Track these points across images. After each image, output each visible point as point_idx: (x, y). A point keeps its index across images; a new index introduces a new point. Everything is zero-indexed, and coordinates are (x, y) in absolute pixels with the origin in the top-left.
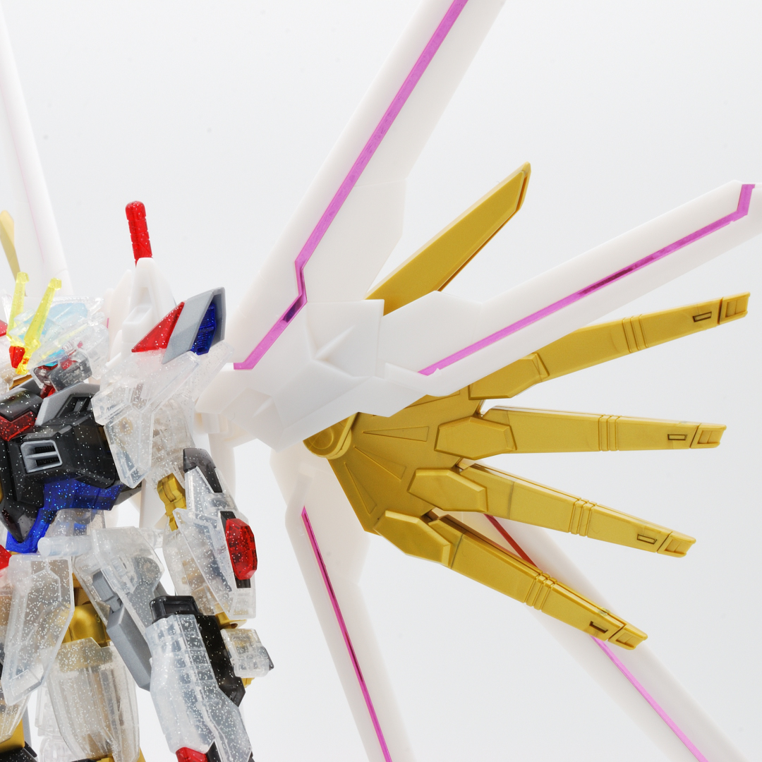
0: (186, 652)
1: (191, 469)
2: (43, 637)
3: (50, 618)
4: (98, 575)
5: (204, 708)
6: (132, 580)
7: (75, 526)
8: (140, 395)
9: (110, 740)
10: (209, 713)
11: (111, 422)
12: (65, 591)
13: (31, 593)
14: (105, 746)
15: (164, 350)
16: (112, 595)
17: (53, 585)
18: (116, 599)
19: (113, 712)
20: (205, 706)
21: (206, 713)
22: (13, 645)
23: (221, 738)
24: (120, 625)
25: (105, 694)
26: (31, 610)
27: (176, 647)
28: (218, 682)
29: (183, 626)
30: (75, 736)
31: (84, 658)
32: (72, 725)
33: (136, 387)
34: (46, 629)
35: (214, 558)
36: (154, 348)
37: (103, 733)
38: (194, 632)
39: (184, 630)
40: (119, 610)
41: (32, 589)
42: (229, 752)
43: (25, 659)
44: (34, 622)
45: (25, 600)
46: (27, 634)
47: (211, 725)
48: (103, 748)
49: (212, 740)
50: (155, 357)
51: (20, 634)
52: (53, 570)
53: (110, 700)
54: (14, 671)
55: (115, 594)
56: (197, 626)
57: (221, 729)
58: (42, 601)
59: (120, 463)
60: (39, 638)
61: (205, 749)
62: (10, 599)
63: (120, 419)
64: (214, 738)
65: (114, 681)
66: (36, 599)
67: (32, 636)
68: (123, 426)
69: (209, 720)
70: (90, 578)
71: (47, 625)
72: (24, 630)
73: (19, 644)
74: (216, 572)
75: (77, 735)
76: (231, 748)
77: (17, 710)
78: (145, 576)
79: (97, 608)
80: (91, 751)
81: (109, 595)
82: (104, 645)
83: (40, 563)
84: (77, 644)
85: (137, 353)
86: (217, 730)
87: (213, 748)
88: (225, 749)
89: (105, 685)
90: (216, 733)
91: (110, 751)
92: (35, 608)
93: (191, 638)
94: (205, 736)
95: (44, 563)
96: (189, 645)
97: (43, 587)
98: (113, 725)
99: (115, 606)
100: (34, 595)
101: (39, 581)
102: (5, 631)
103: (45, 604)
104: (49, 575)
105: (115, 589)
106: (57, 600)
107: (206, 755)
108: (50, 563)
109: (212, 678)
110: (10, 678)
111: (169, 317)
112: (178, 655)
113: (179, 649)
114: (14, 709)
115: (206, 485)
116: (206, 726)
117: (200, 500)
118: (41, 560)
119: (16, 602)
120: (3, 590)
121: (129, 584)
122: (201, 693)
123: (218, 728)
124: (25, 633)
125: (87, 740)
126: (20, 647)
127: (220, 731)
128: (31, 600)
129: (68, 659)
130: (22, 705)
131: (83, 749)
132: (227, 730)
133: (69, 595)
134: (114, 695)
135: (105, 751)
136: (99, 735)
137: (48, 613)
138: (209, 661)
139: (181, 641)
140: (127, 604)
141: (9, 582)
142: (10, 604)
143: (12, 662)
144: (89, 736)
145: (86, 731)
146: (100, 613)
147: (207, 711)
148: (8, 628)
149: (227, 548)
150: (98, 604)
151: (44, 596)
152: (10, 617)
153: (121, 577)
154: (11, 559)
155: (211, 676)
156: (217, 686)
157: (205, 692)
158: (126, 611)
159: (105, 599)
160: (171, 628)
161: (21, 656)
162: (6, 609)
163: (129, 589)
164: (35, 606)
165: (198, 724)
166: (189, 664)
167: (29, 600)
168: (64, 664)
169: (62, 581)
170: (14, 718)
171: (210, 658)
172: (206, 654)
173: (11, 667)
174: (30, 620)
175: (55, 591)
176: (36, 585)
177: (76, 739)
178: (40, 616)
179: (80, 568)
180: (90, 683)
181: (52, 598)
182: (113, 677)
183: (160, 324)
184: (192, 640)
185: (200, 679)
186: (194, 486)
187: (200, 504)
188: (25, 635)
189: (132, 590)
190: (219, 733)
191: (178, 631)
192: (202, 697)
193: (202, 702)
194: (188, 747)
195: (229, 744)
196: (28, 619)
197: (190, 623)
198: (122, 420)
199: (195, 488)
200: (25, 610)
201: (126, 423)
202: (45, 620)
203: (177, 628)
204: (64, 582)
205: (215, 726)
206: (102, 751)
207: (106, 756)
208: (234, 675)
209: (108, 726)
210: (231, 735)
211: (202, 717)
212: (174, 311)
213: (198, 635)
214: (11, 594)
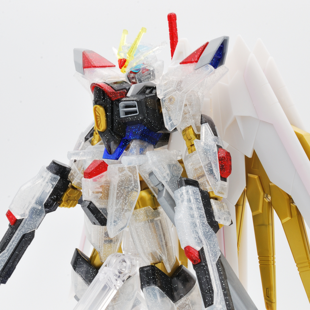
0: (194, 203)
1: (204, 123)
2: (126, 204)
3: (128, 194)
4: (151, 174)
5: (200, 230)
6: (168, 175)
7: (140, 149)
8: (181, 84)
9: (161, 254)
10: (202, 232)
11: (164, 98)
12: (135, 181)
13: (119, 183)
14: (159, 257)
15: (196, 63)
16: (159, 183)
17: (129, 178)
18: (161, 184)
19: (162, 241)
20: (200, 229)
21: (200, 232)
22: (112, 208)
23: (207, 245)
24: (164, 197)
25: (158, 233)
26: (119, 191)
27: (189, 201)
28: (207, 220)
29: (193, 191)
30: (144, 253)
31: (146, 216)
32: (143, 248)
33: (180, 80)
34: (127, 200)
35: (211, 164)
36: (191, 62)
37: (157, 252)
38: (198, 196)
39: (193, 194)
40: (163, 190)
41: (119, 181)
42: (210, 252)
43: (118, 215)
44: (121, 196)
45: (116, 186)
46: (118, 203)
47: (203, 238)
48: (158, 258)
49: (202, 245)
50: (190, 67)
51: (115, 203)
52: (129, 171)
53: (160, 235)
54: (113, 221)
55: (160, 182)
56: (200, 193)
57: (207, 241)
58: (124, 186)
59: (166, 118)
60: (124, 204)
61: (198, 249)
62: (109, 187)
63: (169, 96)
64: (203, 245)
65: (162, 226)
66: (122, 186)
67: (121, 204)
68: (170, 100)
69: (201, 235)
70: (148, 176)
71: (127, 198)
72: (116, 201)
73: (115, 208)
74: (211, 172)
75: (145, 253)
76: (211, 250)
77: (118, 241)
78: (174, 173)
79: (152, 190)
80: (153, 260)
81: (157, 183)
82: (155, 209)
83: (122, 168)
84: (143, 210)
85: (182, 65)
86: (205, 241)
87: (202, 249)
88: (208, 250)
89: (157, 228)
90: (204, 242)
91: (162, 259)
92: (121, 190)
93: (196, 198)
94: (199, 243)
95: (125, 167)
96: (195, 200)
97: (125, 180)
98: (162, 247)
99: (161, 188)
100: (120, 184)
101: (122, 177)
102: (107, 202)
103: (126, 188)
104: (127, 173)
105: (160, 180)
106: (132, 185)
107: (199, 252)
108: (128, 168)
109: (205, 218)
110: (111, 225)
111: (201, 48)
112: (189, 204)
113: (190, 202)
114: (116, 241)
115: (211, 131)
116: (200, 238)
117: (207, 137)
118: (123, 166)
119: (112, 188)
120: (105, 182)
121: (167, 177)
122: (199, 223)
123: (206, 240)
124: (117, 202)
125: (150, 254)
126: (114, 210)
127: (206, 242)
128: (119, 186)
129: (139, 217)
130: (120, 239)
131: (149, 259)
132: (210, 242)
133: (138, 183)
134: (162, 233)
135: (159, 260)
136: (156, 253)
137: (128, 192)
138: (204, 210)
139: (192, 198)
140: (167, 187)
141: (108, 178)
142: (109, 189)
143: (111, 217)
144: (151, 253)
145: (149, 250)
146: (153, 192)
147: (201, 232)
148: (109, 201)
149: (218, 161)
150: (152, 187)
151: (125, 184)
152: (109, 195)
153: (163, 173)
154: (108, 167)
155: (204, 217)
156: (207, 222)
157: (201, 223)
158: (166, 190)
159: (155, 185)
160: (188, 192)
161: (116, 213)
162: (107, 191)
163: (167, 179)
164: (121, 189)
165: (196, 237)
166: (195, 209)
167: (118, 186)
168: (137, 219)
169: (134, 176)
170: (117, 245)
171: (205, 209)
172: (203, 207)
173: (111, 219)
174: (119, 196)
175: (130, 181)
176: (121, 179)
177: (145, 255)
178: (124, 194)
179: (142, 171)
180: (150, 228)
181: (129, 184)
182: (161, 224)
183: (195, 51)
184: (197, 199)
185: (199, 217)
186: (205, 131)
187: (207, 139)
188: (117, 204)
189: (168, 180)
190: (206, 243)
191: (191, 194)
192: (199, 225)
193: (199, 227)
194: (191, 246)
195: (210, 248)
196: (118, 195)
197: (196, 191)
198: (170, 96)
199: (205, 132)
200: (116, 191)
201: (172, 98)
202: (126, 196)
203: (190, 192)
204: (135, 177)
205: (204, 239)
206: (158, 260)
207: (160, 262)
208: (215, 220)
209: (160, 249)
210: (211, 245)
211: (198, 234)
212: (204, 45)
213: (199, 197)
214: (109, 184)
